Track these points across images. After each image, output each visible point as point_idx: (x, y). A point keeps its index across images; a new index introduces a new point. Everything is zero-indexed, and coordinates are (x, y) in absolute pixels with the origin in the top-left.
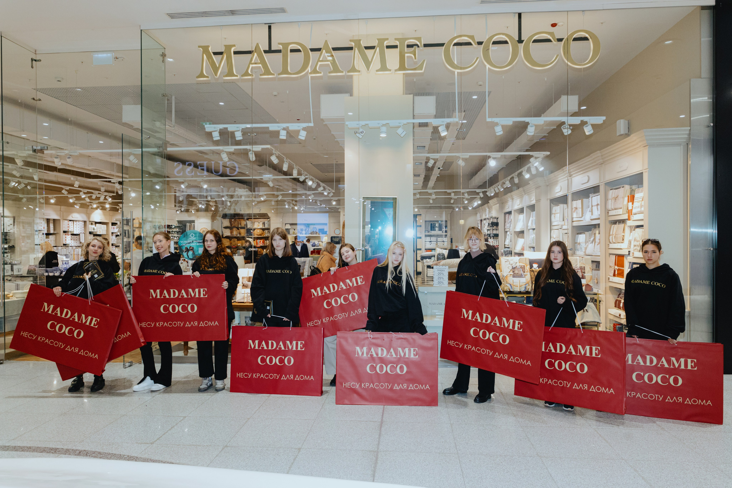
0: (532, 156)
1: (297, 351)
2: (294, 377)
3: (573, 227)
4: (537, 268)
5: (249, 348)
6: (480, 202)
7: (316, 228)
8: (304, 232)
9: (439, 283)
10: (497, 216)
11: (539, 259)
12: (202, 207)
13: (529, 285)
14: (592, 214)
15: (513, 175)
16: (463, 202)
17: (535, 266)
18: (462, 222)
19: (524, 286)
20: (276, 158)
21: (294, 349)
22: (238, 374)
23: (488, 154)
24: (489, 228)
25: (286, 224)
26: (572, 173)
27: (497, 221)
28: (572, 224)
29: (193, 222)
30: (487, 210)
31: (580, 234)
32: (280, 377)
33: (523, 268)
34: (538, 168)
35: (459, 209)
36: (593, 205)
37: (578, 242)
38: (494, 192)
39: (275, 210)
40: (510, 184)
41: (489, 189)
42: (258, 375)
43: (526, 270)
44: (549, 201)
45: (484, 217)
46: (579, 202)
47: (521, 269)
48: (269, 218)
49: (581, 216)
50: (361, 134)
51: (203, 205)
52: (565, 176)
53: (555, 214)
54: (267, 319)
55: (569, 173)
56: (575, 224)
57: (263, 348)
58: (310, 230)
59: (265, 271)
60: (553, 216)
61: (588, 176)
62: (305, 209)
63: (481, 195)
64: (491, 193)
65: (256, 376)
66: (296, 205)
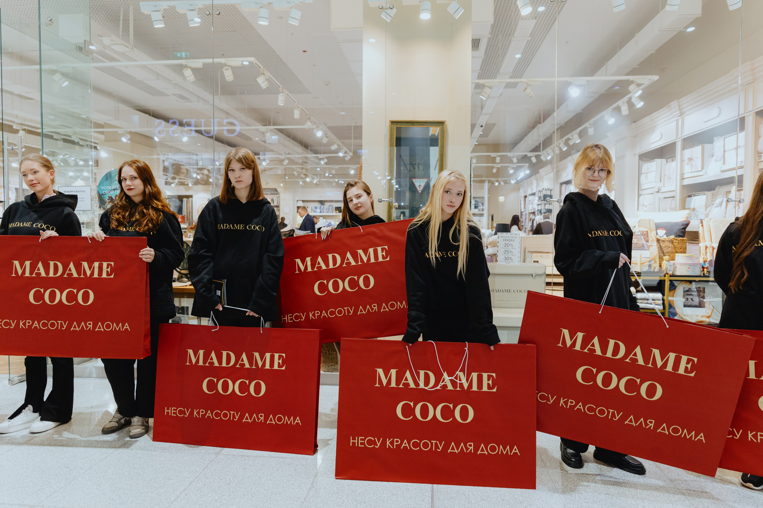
0: (632, 82)
1: (272, 371)
2: (266, 419)
3: (684, 187)
4: (665, 236)
5: (188, 364)
6: (528, 172)
7: (332, 206)
8: (318, 210)
9: (506, 259)
10: (551, 188)
11: (665, 223)
12: (196, 177)
13: (655, 262)
14: (724, 163)
15: (587, 125)
16: (508, 171)
17: (662, 233)
18: (501, 199)
19: (648, 263)
20: (265, 80)
21: (267, 366)
22: (168, 409)
23: (569, 79)
24: (540, 203)
25: (297, 201)
26: (685, 110)
27: (551, 193)
28: (681, 182)
29: (191, 196)
30: (535, 183)
31: (694, 196)
32: (242, 417)
33: (646, 235)
34: (635, 104)
35: (499, 183)
36: (726, 149)
37: (692, 207)
38: (552, 154)
39: (284, 183)
40: (579, 138)
41: (545, 152)
42: (202, 412)
43: (650, 238)
44: (637, 157)
45: (530, 192)
46: (697, 149)
47: (643, 237)
48: (278, 194)
49: (700, 169)
50: (389, 11)
51: (198, 174)
52: (670, 117)
53: (647, 173)
54: (217, 312)
55: (680, 110)
56: (686, 182)
57: (213, 363)
58: (325, 207)
59: (216, 227)
60: (643, 177)
61: (719, 107)
62: (319, 182)
63: (534, 160)
64: (548, 154)
65: (198, 413)
66: (306, 175)
